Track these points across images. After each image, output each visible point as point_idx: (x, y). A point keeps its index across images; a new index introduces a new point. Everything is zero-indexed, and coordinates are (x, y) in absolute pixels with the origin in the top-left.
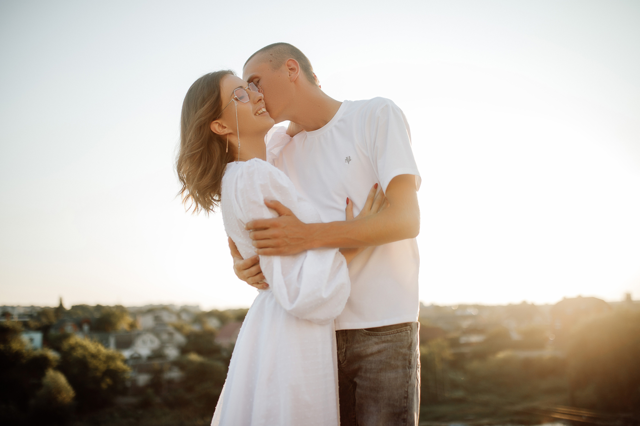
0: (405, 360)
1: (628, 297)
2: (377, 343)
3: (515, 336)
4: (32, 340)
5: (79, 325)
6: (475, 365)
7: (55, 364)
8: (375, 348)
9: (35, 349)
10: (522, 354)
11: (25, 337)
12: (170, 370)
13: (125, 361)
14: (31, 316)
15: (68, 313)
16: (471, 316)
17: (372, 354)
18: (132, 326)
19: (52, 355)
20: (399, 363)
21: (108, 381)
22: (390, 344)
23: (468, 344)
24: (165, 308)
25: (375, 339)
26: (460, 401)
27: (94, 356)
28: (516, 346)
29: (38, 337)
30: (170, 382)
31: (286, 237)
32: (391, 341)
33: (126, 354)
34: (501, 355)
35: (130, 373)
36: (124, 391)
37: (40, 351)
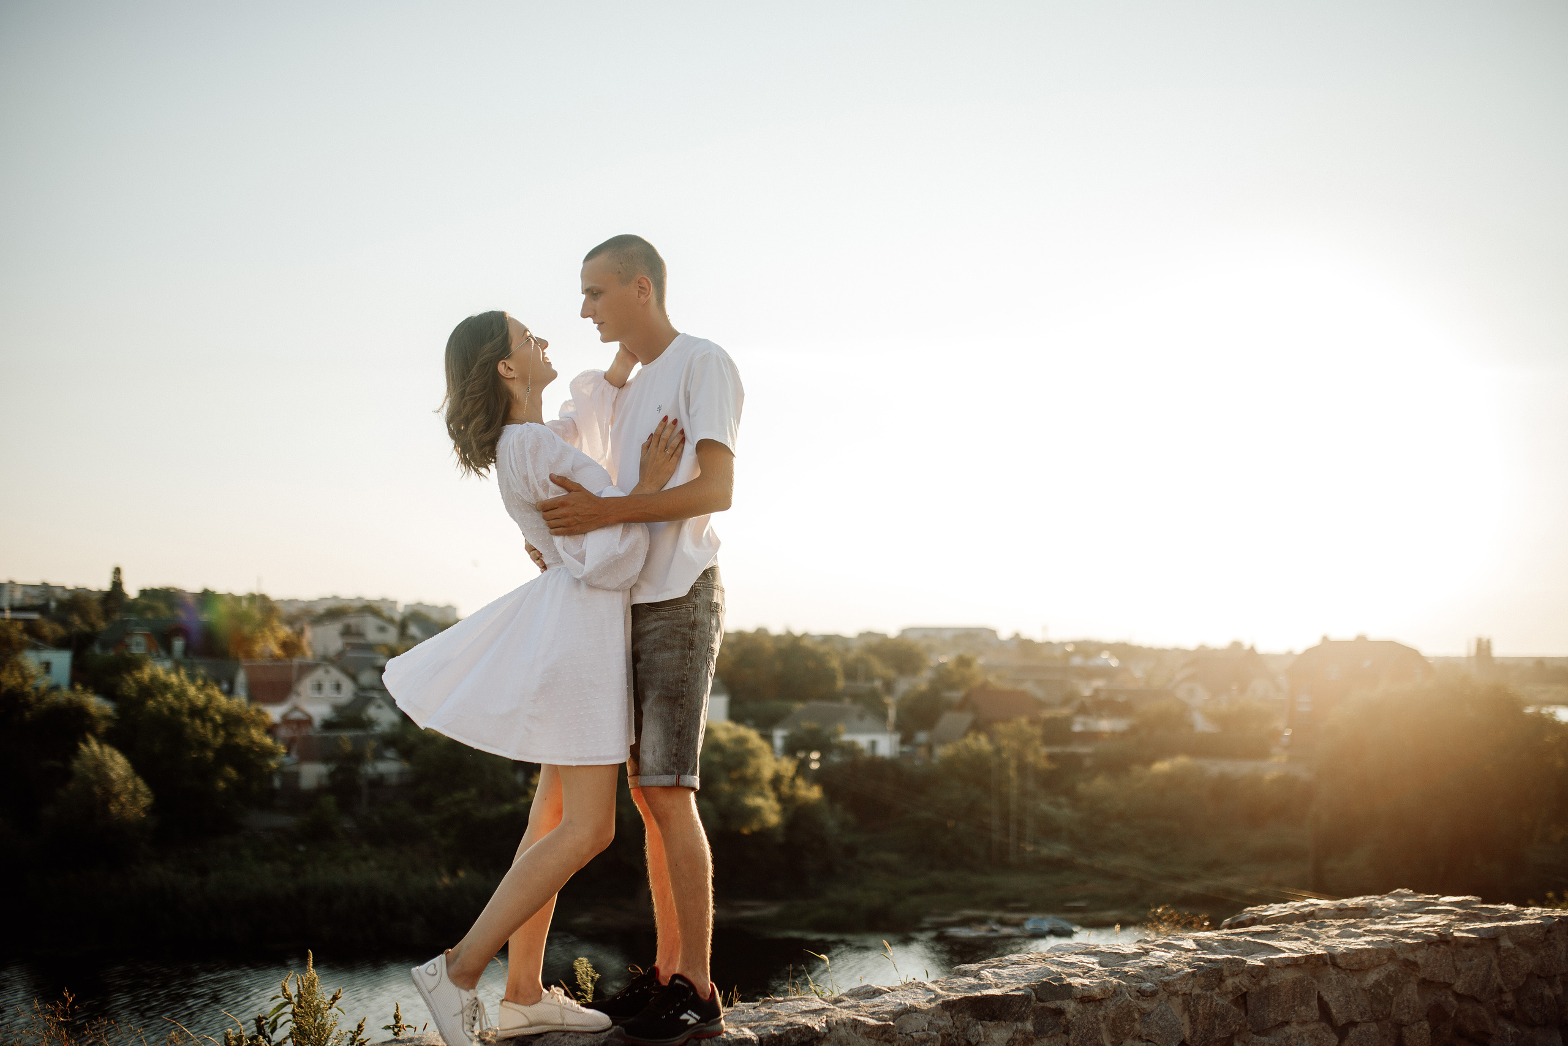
0: (685, 640)
1: (1483, 648)
2: (656, 620)
3: (1202, 725)
4: (47, 666)
5: (162, 639)
6: (1101, 784)
7: (102, 727)
8: (654, 625)
9: (56, 688)
10: (1215, 768)
11: (31, 660)
12: (379, 756)
13: (271, 730)
14: (43, 609)
15: (133, 607)
16: (1105, 672)
17: (649, 632)
18: (290, 647)
19: (96, 704)
20: (676, 643)
21: (231, 772)
22: (668, 622)
23: (1089, 736)
24: (370, 609)
25: (654, 616)
26: (1057, 865)
27: (198, 712)
28: (1203, 747)
29: (61, 661)
30: (378, 782)
31: (577, 515)
32: (669, 618)
33: (274, 713)
34: (1162, 766)
35: (283, 758)
36: (267, 800)
37: (65, 695)
